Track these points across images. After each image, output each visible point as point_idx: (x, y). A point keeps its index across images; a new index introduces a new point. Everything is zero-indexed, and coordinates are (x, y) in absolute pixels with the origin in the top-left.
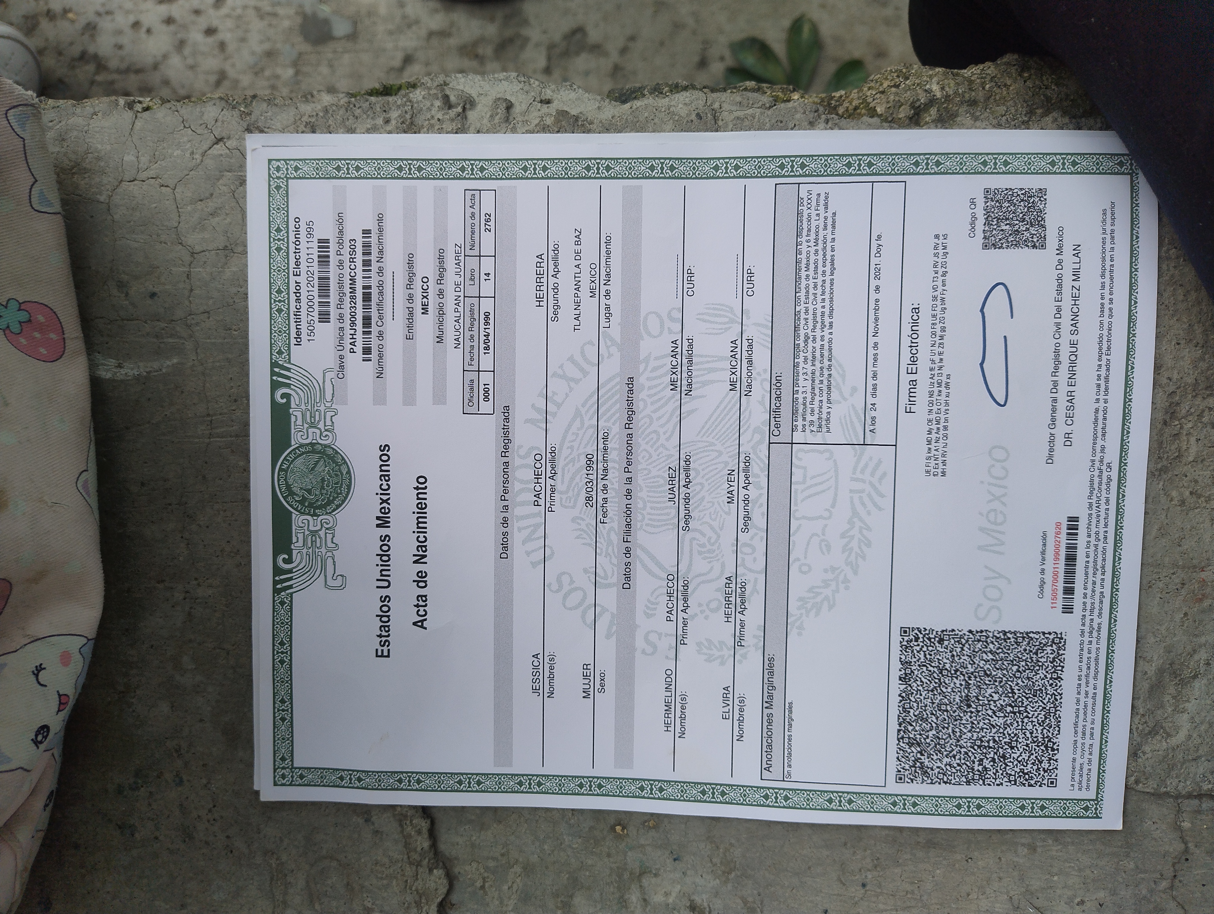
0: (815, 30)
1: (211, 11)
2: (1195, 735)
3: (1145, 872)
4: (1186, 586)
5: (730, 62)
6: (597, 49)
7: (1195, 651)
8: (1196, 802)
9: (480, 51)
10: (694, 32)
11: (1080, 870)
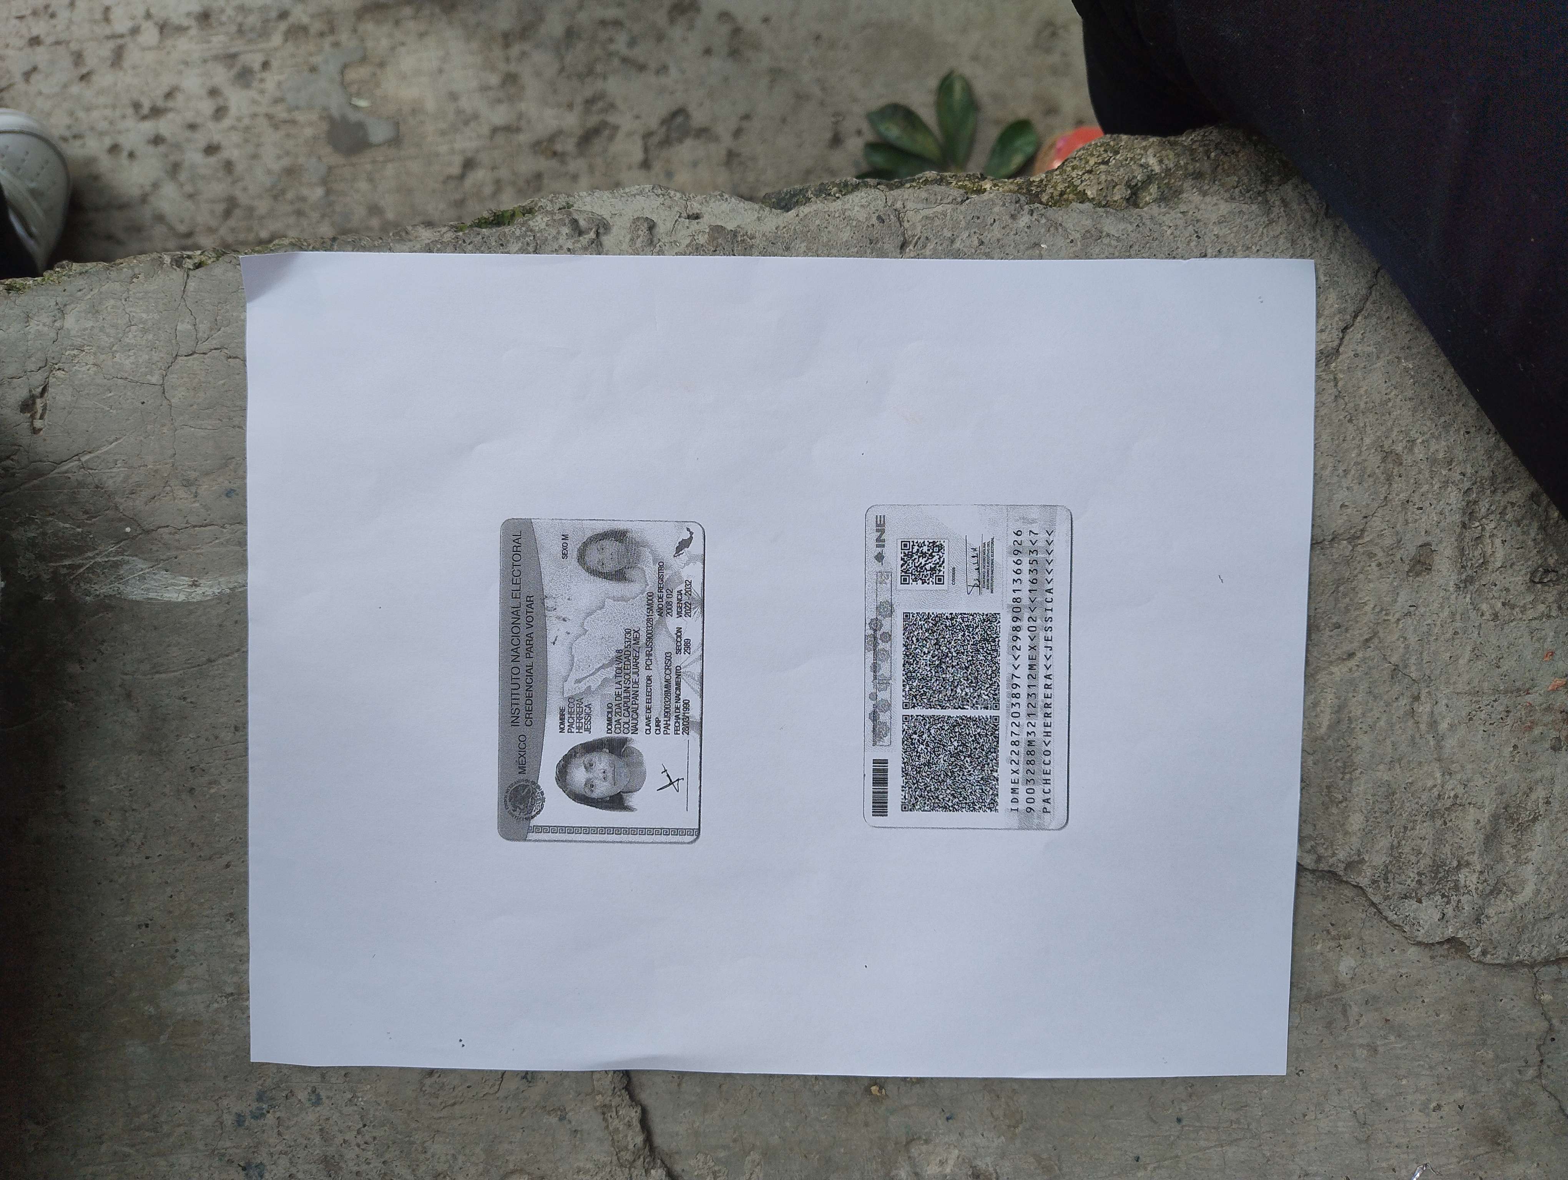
0: (968, 89)
1: (211, 125)
2: (1543, 889)
3: (1507, 1060)
4: (1512, 714)
5: (869, 136)
6: (703, 133)
7: (1531, 789)
8: (1554, 968)
9: (559, 147)
10: (822, 104)
11: (1431, 1068)
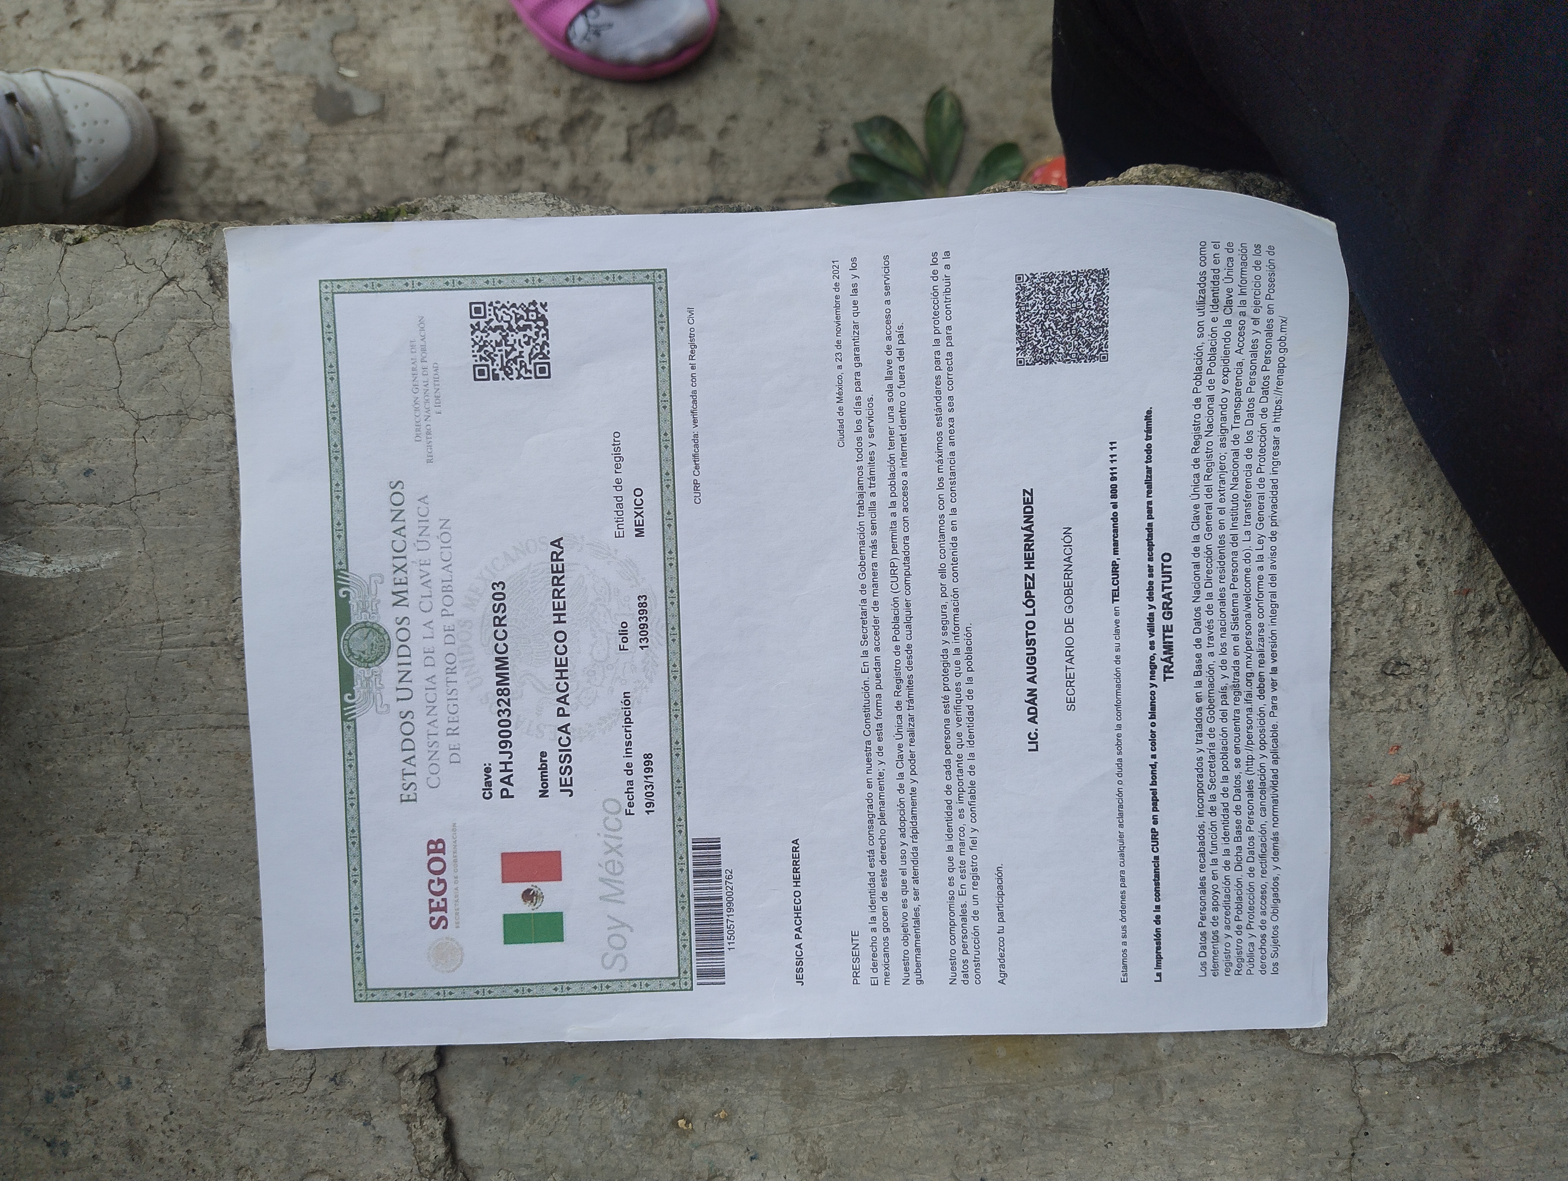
0: (958, 106)
2: (1368, 984)
3: (1319, 1150)
4: (1351, 805)
5: (854, 146)
6: (689, 130)
7: (1365, 882)
8: (1375, 1063)
10: (810, 109)
11: (1241, 1152)
